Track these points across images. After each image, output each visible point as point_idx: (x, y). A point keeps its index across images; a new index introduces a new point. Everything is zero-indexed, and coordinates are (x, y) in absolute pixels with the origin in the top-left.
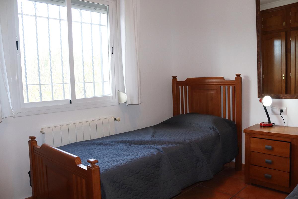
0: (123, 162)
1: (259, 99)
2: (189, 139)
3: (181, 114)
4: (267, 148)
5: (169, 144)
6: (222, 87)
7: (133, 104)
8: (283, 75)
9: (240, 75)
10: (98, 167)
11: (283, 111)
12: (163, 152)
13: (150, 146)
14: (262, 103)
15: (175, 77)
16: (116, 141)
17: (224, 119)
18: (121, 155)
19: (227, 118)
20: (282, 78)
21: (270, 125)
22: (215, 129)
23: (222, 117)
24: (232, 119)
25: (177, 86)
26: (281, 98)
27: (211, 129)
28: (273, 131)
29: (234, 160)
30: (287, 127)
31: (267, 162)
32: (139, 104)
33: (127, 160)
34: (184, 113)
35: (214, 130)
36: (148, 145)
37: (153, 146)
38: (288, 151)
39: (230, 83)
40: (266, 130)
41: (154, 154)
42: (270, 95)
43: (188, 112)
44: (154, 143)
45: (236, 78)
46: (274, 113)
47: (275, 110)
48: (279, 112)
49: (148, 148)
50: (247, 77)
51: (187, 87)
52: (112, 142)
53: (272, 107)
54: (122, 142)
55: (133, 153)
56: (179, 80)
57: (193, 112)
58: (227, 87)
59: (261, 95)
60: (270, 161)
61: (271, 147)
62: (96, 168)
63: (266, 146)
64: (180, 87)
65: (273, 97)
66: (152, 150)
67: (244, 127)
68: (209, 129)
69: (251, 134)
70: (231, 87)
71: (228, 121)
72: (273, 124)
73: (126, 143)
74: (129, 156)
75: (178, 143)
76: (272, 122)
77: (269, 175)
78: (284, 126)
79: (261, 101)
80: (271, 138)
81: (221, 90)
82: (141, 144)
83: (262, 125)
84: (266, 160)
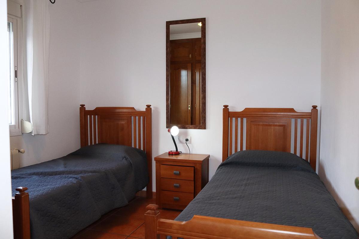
0: (45, 191)
1: (168, 129)
2: (104, 168)
3: (89, 145)
4: (175, 174)
5: (85, 173)
6: (132, 117)
7: (40, 134)
8: (189, 106)
9: (151, 106)
10: (28, 194)
11: (188, 140)
12: (82, 180)
13: (67, 175)
14: (170, 133)
15: (83, 106)
16: (26, 174)
17: (135, 148)
18: (39, 186)
19: (137, 147)
20: (188, 108)
21: (177, 153)
22: (128, 158)
23: (133, 146)
24: (142, 149)
25: (85, 116)
26: (187, 128)
27: (123, 158)
28: (180, 157)
29: (145, 189)
30: (192, 154)
31: (176, 187)
32: (46, 134)
33: (48, 190)
34: (93, 144)
35: (126, 159)
36: (63, 175)
37: (70, 176)
38: (192, 175)
39: (140, 113)
40: (174, 157)
41: (73, 182)
42: (177, 126)
43: (97, 143)
44: (70, 172)
45: (146, 109)
46: (181, 142)
47: (181, 139)
48: (185, 141)
49: (66, 178)
50: (156, 108)
51: (96, 116)
52: (22, 175)
53: (179, 137)
54: (34, 174)
55: (51, 183)
56: (87, 108)
57: (103, 142)
58: (137, 117)
59: (169, 125)
60: (178, 185)
61: (178, 172)
62: (26, 195)
63: (174, 172)
64: (88, 116)
65: (180, 128)
66: (71, 179)
67: (154, 156)
68: (122, 159)
69: (160, 161)
70: (142, 118)
71: (139, 151)
72: (180, 152)
73: (40, 175)
74: (48, 186)
75: (94, 172)
76: (179, 150)
77: (178, 198)
78: (188, 154)
79: (169, 131)
80: (178, 164)
81: (132, 121)
82: (56, 175)
83: (170, 154)
84: (175, 184)
